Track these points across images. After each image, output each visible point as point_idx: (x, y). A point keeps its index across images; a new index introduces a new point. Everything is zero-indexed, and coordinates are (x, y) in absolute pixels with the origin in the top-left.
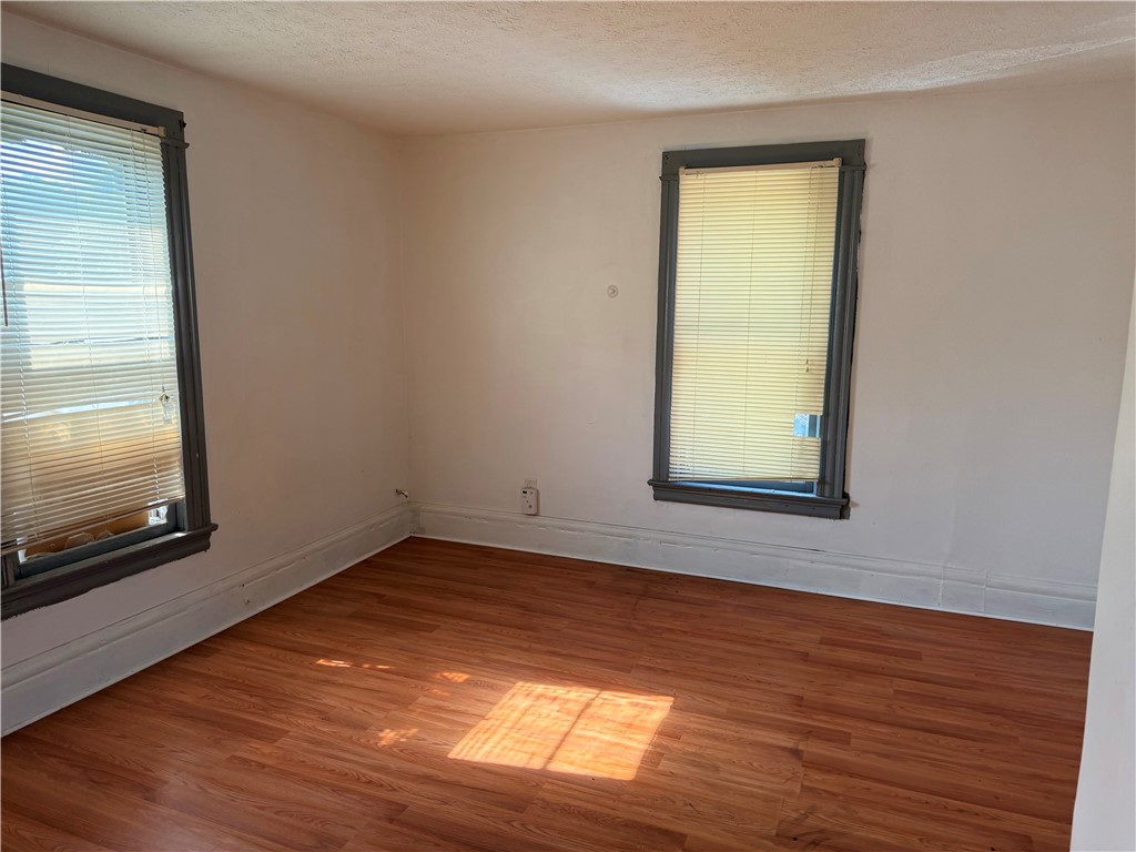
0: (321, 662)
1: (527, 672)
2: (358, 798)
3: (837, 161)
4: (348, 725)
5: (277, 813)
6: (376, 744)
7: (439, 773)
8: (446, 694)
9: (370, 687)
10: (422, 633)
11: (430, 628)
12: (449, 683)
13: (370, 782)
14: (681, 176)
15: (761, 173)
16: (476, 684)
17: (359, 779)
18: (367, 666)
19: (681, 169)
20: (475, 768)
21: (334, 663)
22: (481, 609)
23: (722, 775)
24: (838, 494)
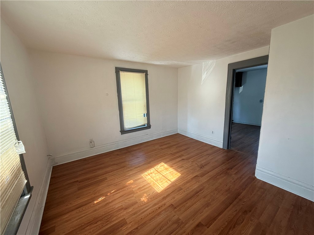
0: (95, 202)
1: (139, 173)
2: (164, 211)
3: (145, 73)
4: (133, 205)
5: (160, 230)
6: (145, 202)
7: (164, 196)
8: (136, 185)
9: (119, 196)
10: (106, 181)
11: (106, 179)
12: (131, 184)
13: (159, 208)
14: (120, 72)
15: (134, 74)
16: (136, 180)
17: (157, 209)
18: (109, 194)
19: (120, 71)
20: (165, 190)
21: (100, 199)
22: (107, 169)
23: (185, 166)
24: (149, 125)
